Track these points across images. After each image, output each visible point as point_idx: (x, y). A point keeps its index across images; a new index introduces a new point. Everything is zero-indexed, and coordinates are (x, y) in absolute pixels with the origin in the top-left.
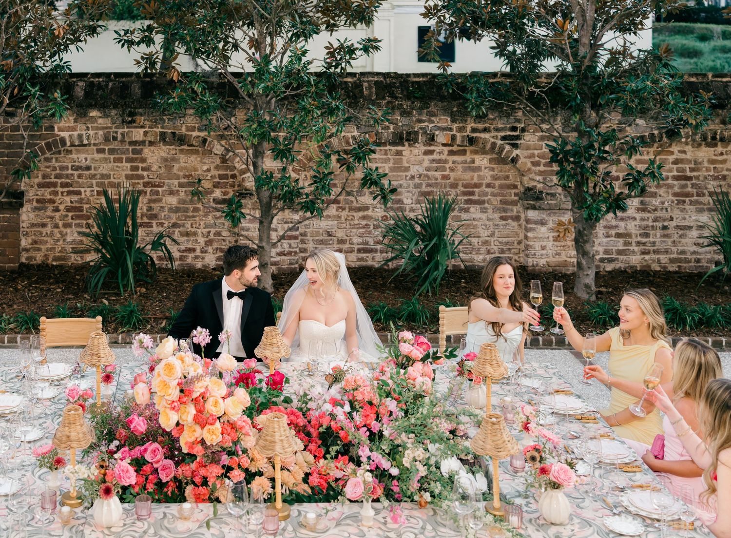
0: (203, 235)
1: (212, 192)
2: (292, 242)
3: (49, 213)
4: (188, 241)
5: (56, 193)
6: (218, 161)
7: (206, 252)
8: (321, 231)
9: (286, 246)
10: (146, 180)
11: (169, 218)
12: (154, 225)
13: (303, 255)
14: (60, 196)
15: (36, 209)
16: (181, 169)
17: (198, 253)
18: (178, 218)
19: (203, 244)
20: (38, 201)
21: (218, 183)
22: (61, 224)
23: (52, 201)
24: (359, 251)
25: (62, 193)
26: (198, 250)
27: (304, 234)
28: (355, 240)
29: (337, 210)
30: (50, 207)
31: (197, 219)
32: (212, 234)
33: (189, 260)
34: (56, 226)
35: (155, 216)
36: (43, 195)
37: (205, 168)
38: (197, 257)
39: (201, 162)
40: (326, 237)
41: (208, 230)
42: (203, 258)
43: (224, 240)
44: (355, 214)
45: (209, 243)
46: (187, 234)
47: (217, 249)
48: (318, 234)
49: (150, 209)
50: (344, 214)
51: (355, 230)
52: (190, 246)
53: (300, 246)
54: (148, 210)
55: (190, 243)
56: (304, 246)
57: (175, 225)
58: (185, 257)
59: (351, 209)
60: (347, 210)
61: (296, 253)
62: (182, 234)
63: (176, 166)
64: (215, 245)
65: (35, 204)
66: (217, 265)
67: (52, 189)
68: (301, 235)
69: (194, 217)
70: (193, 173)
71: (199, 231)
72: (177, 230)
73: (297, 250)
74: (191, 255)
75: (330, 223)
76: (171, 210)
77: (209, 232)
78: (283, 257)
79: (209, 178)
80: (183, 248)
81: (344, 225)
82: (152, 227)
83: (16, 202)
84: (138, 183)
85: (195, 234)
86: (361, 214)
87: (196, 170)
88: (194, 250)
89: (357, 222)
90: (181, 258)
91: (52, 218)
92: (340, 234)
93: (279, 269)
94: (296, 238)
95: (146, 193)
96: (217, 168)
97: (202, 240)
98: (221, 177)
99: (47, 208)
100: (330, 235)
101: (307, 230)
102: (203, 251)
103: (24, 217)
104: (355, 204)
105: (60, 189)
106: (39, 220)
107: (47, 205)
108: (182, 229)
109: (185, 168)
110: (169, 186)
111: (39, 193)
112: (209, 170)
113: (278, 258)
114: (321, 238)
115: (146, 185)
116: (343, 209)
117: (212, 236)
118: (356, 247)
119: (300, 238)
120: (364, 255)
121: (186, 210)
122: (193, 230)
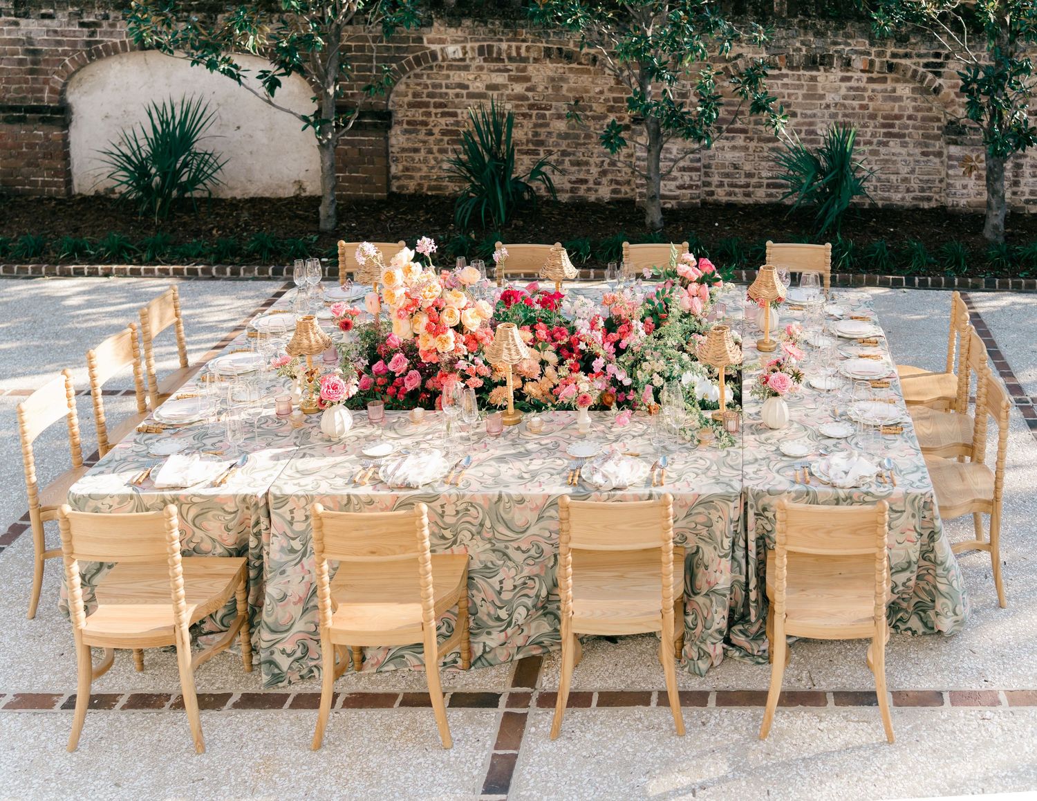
0: (596, 165)
1: (606, 117)
2: (694, 174)
3: (422, 136)
4: (579, 171)
5: (428, 114)
6: (612, 82)
7: (599, 184)
8: (727, 163)
9: (687, 179)
10: (532, 101)
11: (558, 145)
12: (542, 153)
13: (707, 189)
14: (433, 118)
15: (406, 132)
16: (570, 90)
17: (591, 184)
18: (568, 145)
19: (596, 175)
20: (409, 123)
21: (613, 107)
22: (435, 148)
23: (425, 124)
24: (768, 186)
25: (436, 114)
26: (591, 182)
27: (708, 166)
28: (764, 174)
29: (745, 141)
30: (423, 130)
31: (590, 146)
32: (605, 164)
33: (581, 193)
34: (430, 152)
35: (541, 143)
36: (414, 116)
37: (597, 90)
38: (589, 189)
39: (593, 82)
40: (731, 170)
41: (601, 159)
42: (596, 191)
43: (619, 171)
44: (763, 145)
45: (604, 173)
46: (578, 164)
47: (612, 181)
48: (723, 166)
49: (536, 134)
50: (752, 145)
51: (763, 163)
52: (582, 176)
53: (703, 178)
54: (533, 136)
55: (582, 173)
56: (708, 179)
57: (564, 153)
58: (576, 188)
59: (760, 140)
60: (756, 140)
61: (697, 186)
62: (573, 164)
63: (565, 86)
64: (610, 177)
65: (405, 126)
66: (612, 198)
67: (424, 110)
68: (705, 167)
69: (584, 144)
70: (584, 95)
71: (592, 161)
72: (567, 159)
73: (699, 183)
74: (584, 187)
75: (737, 154)
76: (560, 136)
77: (603, 162)
78: (684, 191)
79: (601, 101)
80: (574, 178)
81: (752, 158)
82: (538, 154)
83: (381, 124)
84: (522, 105)
85: (587, 163)
86: (771, 145)
87: (587, 91)
88: (585, 181)
89: (766, 154)
90: (572, 190)
91: (424, 142)
92: (748, 167)
93: (679, 204)
94: (697, 170)
95: (531, 116)
96: (611, 90)
97: (594, 170)
98: (616, 100)
99: (419, 131)
100: (736, 168)
101: (711, 162)
102: (597, 183)
103: (393, 141)
104: (764, 135)
105: (433, 111)
106: (410, 145)
107: (419, 127)
108: (572, 158)
109: (575, 89)
110: (557, 109)
111: (409, 114)
112: (601, 92)
113: (678, 192)
114: (727, 170)
115: (531, 107)
116: (751, 139)
117: (606, 166)
118: (765, 181)
119: (703, 170)
120: (774, 191)
121: (577, 137)
122: (585, 159)
